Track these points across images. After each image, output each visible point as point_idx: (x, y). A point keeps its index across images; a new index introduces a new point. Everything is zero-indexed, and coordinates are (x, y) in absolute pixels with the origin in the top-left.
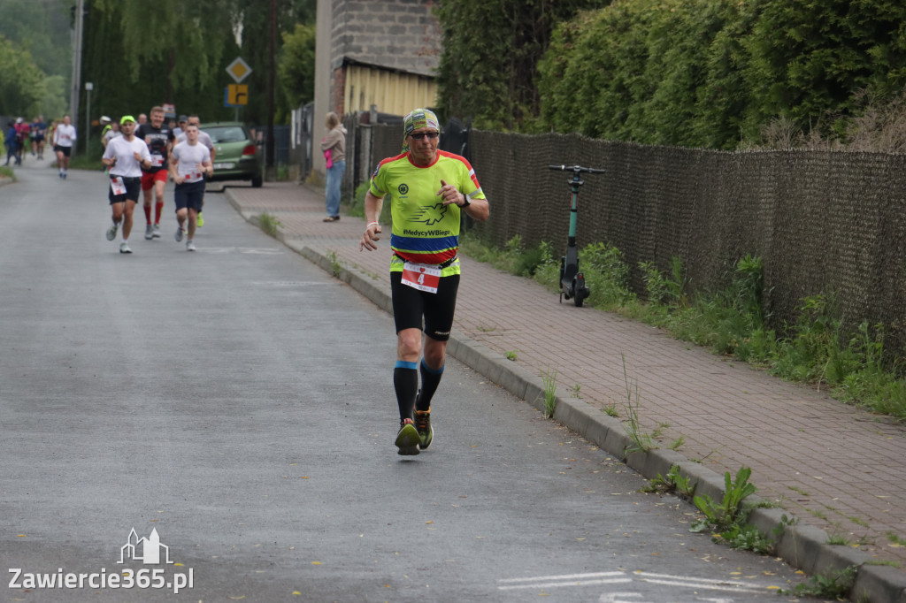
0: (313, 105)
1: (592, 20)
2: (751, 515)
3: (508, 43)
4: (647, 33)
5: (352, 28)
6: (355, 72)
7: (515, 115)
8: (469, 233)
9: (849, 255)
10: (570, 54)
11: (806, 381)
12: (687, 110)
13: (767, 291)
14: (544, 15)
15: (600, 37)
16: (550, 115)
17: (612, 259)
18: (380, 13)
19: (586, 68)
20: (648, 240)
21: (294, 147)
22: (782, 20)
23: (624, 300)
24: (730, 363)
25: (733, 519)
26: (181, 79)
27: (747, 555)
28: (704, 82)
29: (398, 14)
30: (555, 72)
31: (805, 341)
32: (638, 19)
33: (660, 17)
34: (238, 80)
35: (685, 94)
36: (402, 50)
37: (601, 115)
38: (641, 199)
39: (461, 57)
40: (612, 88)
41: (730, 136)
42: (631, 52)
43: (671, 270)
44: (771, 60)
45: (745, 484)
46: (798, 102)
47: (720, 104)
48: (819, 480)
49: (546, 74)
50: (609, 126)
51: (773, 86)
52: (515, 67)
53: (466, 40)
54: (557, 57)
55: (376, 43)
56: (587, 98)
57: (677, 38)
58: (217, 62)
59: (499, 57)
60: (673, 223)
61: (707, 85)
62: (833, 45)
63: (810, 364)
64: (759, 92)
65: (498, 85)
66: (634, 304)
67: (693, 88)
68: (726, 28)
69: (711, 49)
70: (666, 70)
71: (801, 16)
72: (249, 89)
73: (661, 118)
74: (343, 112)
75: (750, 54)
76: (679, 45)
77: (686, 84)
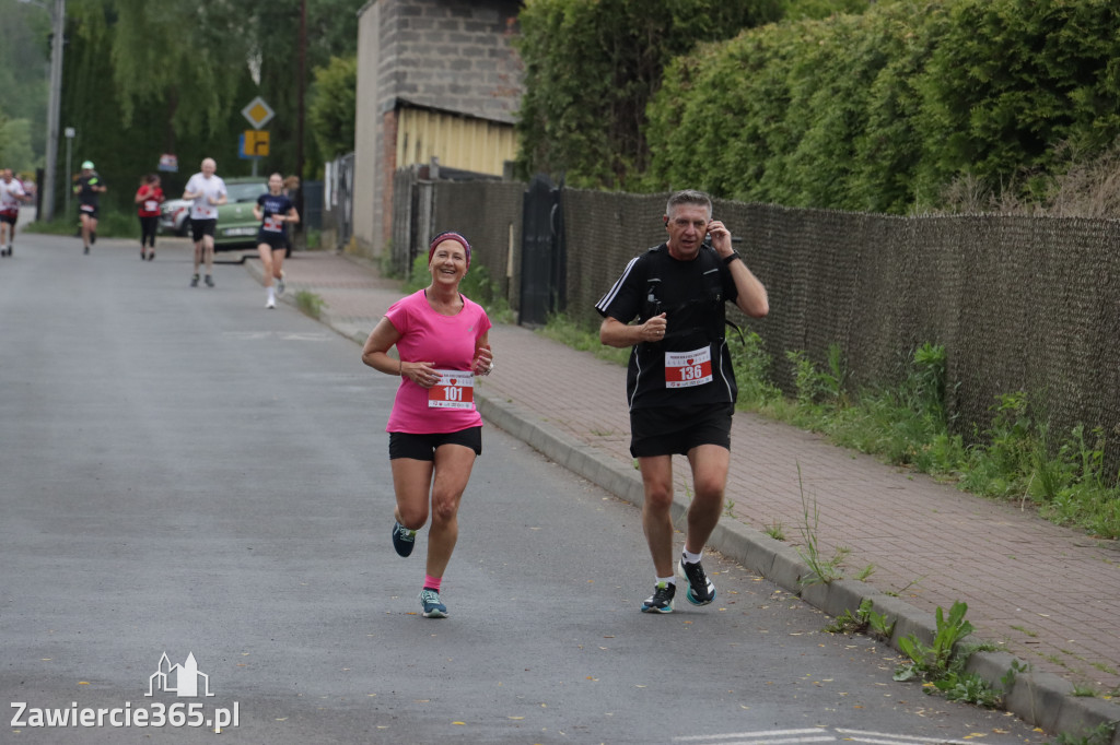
0: (353, 158)
1: (715, 54)
2: (970, 660)
3: (608, 81)
4: (787, 71)
5: (405, 62)
6: (410, 116)
7: (615, 170)
8: (562, 315)
9: (1058, 344)
10: (689, 96)
11: (1005, 497)
12: (842, 165)
13: (952, 387)
14: (651, 48)
15: (727, 75)
16: (663, 171)
17: (751, 348)
18: (441, 44)
19: (710, 113)
20: (795, 324)
21: (328, 207)
22: (962, 55)
23: (766, 398)
24: (908, 475)
25: (947, 665)
26: (185, 124)
27: (969, 709)
28: (863, 131)
29: (462, 46)
30: (670, 118)
31: (1003, 448)
32: (776, 54)
33: (806, 51)
34: (257, 125)
35: (839, 145)
36: (467, 89)
37: (729, 171)
38: (787, 274)
39: (548, 98)
40: (744, 137)
41: (896, 197)
42: (768, 93)
43: (826, 361)
44: (950, 105)
45: (960, 622)
46: (983, 157)
47: (884, 158)
48: (1047, 618)
49: (658, 120)
50: (740, 184)
51: (952, 136)
52: (616, 111)
53: (556, 78)
54: (672, 99)
55: (435, 81)
56: (710, 150)
57: (827, 77)
58: (230, 103)
59: (596, 98)
60: (828, 304)
61: (868, 135)
62: (1027, 87)
63: (1009, 476)
64: (935, 143)
65: (595, 134)
66: (780, 403)
67: (849, 138)
68: (891, 65)
69: (872, 90)
70: (814, 116)
71: (986, 51)
72: (271, 136)
73: (808, 175)
74: (394, 165)
75: (922, 97)
76: (831, 86)
77: (840, 133)
